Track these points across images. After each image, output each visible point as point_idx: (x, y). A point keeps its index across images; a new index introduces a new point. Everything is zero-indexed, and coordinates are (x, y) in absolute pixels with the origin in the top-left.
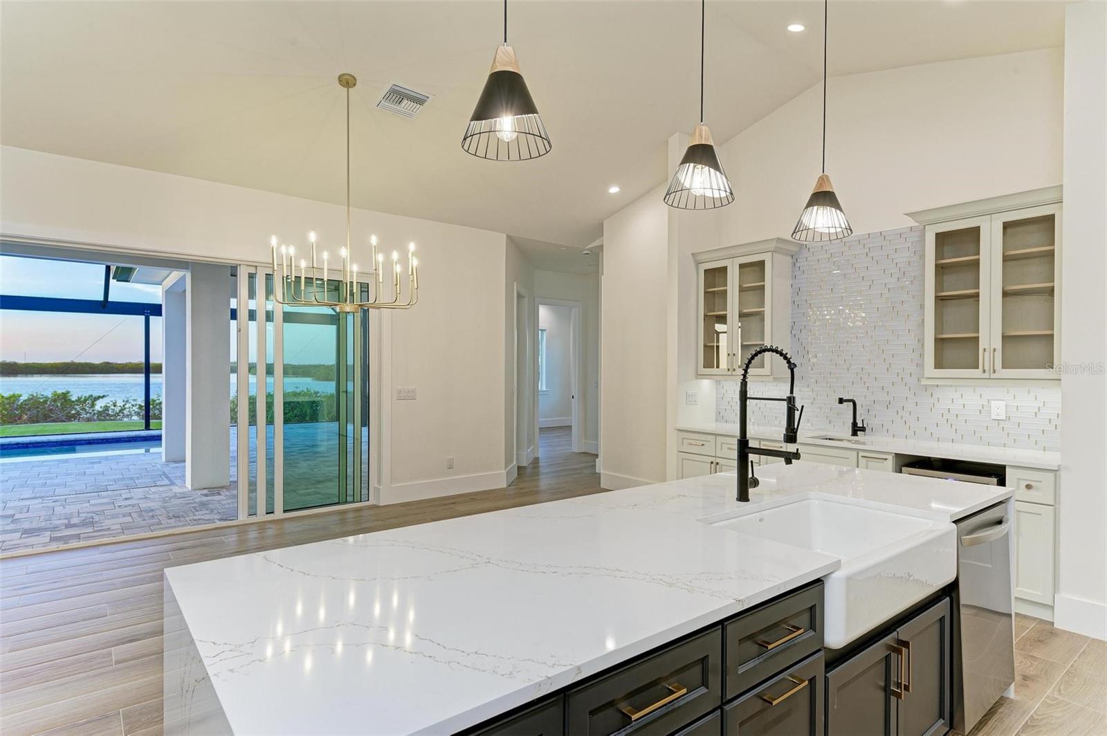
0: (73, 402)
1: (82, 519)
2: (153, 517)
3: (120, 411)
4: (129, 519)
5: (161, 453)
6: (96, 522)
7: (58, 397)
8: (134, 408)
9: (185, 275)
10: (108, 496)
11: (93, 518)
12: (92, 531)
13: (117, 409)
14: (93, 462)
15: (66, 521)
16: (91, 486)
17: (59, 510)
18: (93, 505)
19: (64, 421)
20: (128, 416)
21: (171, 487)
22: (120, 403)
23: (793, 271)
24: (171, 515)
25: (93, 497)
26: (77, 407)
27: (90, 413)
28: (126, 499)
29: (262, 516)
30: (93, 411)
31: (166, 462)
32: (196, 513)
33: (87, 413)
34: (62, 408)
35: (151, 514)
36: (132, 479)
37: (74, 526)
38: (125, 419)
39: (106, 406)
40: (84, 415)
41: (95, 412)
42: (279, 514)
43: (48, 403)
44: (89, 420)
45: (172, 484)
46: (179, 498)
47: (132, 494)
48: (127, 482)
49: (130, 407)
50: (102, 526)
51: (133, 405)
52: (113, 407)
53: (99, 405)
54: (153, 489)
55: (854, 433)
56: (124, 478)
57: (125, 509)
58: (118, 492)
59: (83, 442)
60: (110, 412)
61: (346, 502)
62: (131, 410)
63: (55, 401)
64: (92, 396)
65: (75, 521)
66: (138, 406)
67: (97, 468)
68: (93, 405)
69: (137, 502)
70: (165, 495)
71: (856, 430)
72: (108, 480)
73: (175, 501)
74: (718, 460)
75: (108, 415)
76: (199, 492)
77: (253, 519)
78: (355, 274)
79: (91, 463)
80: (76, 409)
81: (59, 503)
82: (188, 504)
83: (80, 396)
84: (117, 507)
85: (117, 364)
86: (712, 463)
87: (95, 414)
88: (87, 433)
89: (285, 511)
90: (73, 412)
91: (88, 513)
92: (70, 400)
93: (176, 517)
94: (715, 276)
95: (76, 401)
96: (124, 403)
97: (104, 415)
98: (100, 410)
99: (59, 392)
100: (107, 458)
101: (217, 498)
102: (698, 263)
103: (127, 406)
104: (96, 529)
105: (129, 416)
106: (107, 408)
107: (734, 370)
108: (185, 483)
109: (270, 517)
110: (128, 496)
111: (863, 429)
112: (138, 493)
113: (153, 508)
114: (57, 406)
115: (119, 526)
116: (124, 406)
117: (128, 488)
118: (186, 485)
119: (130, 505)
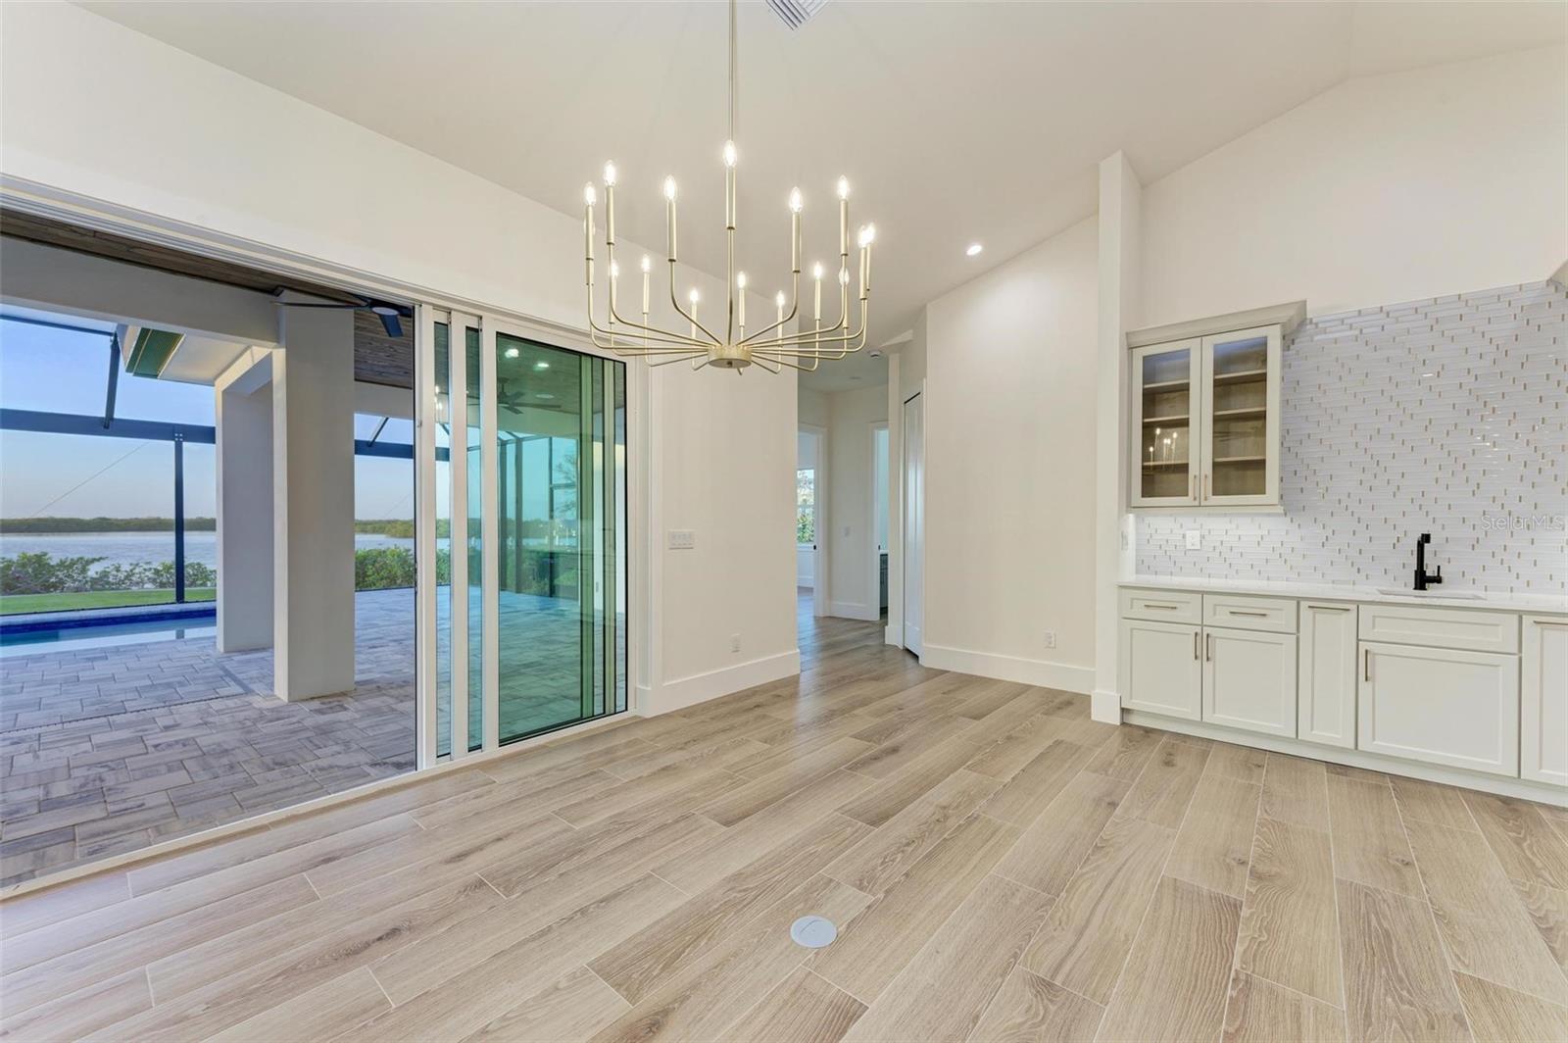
0: (53, 566)
1: (77, 783)
2: (232, 767)
3: (127, 577)
4: (180, 777)
5: (215, 637)
6: (110, 790)
7: (29, 559)
8: (147, 573)
9: (271, 353)
10: (128, 725)
11: (102, 780)
12: (104, 815)
13: (122, 576)
14: (93, 657)
15: (40, 793)
16: (93, 704)
17: (24, 761)
18: (99, 746)
19: (39, 593)
20: (138, 583)
21: (249, 698)
22: (126, 567)
24: (268, 760)
25: (97, 726)
26: (59, 573)
27: (80, 581)
28: (167, 728)
29: (461, 758)
30: (84, 578)
31: (226, 652)
32: (318, 752)
33: (74, 581)
34: (36, 575)
35: (225, 761)
36: (169, 685)
37: (60, 803)
38: (134, 588)
39: (105, 571)
40: (69, 584)
41: (88, 579)
42: (492, 750)
43: (13, 569)
44: (78, 590)
45: (248, 691)
46: (271, 721)
47: (177, 717)
48: (159, 693)
49: (140, 573)
50: (124, 801)
51: (145, 570)
52: (115, 573)
53: (93, 571)
54: (213, 704)
55: (1420, 586)
56: (153, 685)
57: (168, 752)
58: (148, 714)
59: (72, 624)
60: (110, 580)
61: (593, 717)
62: (143, 575)
63: (24, 565)
64: (82, 558)
65: (60, 789)
66: (153, 571)
67: (102, 669)
68: (84, 570)
69: (191, 733)
70: (242, 715)
71: (1422, 580)
72: (125, 691)
73: (266, 728)
74: (1207, 630)
75: (108, 583)
76: (306, 707)
77: (445, 765)
79: (89, 659)
80: (57, 576)
81: (24, 746)
82: (294, 732)
83: (63, 558)
84: (151, 749)
85: (116, 520)
87: (87, 582)
88: (79, 610)
90: (53, 580)
91: (90, 766)
92: (48, 564)
93: (281, 764)
95: (58, 565)
96: (131, 567)
97: (101, 583)
98: (95, 576)
99: (31, 553)
100: (117, 650)
101: (342, 716)
102: (1132, 347)
103: (137, 571)
104: (111, 808)
105: (141, 583)
106: (105, 574)
108: (272, 690)
109: (477, 756)
110: (169, 721)
111: (1438, 580)
112: (188, 712)
113: (226, 746)
114: (27, 572)
115: (162, 798)
116: (131, 571)
117: (167, 704)
118: (277, 692)
119: (177, 742)
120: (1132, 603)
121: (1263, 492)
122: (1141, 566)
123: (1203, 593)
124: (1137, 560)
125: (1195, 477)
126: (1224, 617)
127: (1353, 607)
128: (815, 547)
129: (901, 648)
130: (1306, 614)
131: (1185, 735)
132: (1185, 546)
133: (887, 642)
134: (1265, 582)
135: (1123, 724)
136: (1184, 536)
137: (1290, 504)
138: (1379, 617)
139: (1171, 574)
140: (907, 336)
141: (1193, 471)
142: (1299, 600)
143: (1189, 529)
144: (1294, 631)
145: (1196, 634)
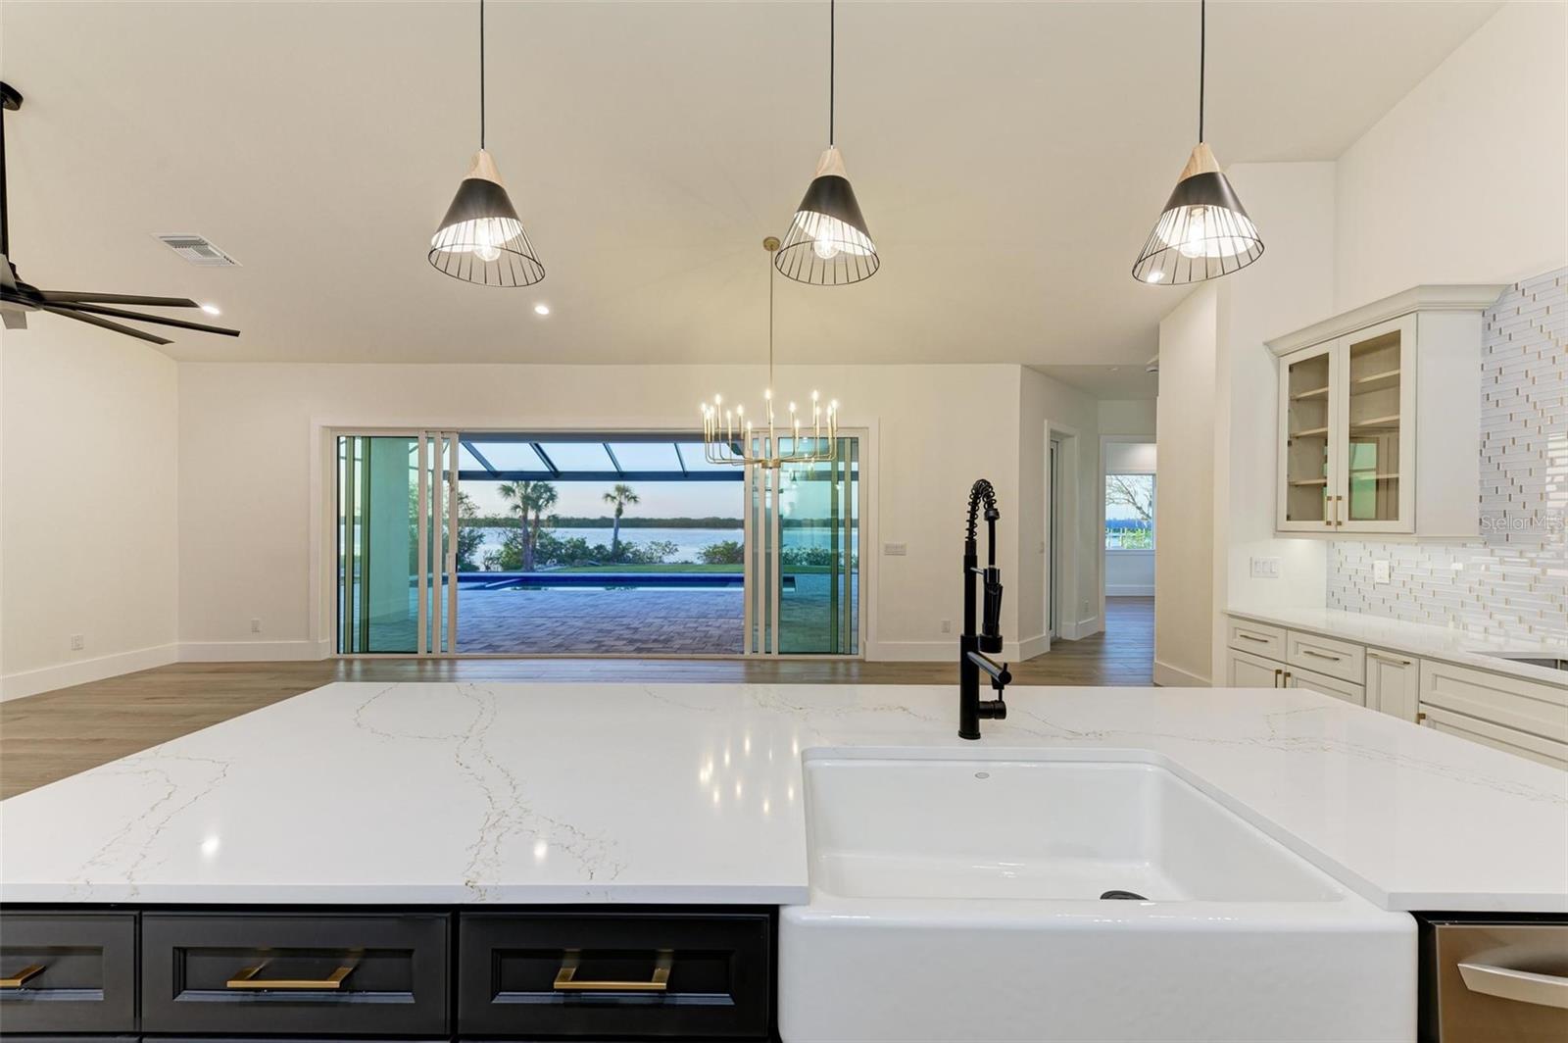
23: (1485, 340)
29: (762, 655)
42: (775, 655)
61: (837, 653)
74: (1289, 669)
78: (797, 431)
86: (1278, 672)
89: (780, 653)
102: (1277, 356)
107: (1339, 523)
109: (768, 656)
121: (1396, 517)
124: (1327, 589)
132: (1374, 579)
138: (1441, 677)
141: (1330, 491)
143: (1378, 559)
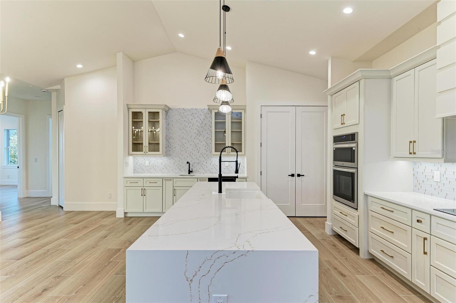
23: (166, 117)
55: (189, 173)
71: (190, 172)
74: (144, 188)
94: (137, 115)
102: (128, 109)
111: (192, 172)
120: (127, 182)
121: (159, 151)
122: (135, 171)
123: (143, 178)
124: (134, 169)
125: (144, 147)
126: (148, 184)
127: (172, 179)
128: (18, 167)
129: (58, 205)
130: (164, 181)
131: (138, 217)
132: (145, 165)
133: (52, 204)
134: (163, 174)
135: (125, 217)
136: (145, 162)
137: (167, 154)
139: (142, 173)
140: (58, 87)
141: (144, 145)
142: (163, 178)
143: (146, 160)
144: (162, 186)
145: (142, 189)
